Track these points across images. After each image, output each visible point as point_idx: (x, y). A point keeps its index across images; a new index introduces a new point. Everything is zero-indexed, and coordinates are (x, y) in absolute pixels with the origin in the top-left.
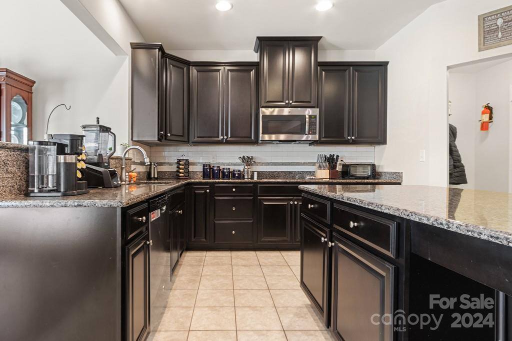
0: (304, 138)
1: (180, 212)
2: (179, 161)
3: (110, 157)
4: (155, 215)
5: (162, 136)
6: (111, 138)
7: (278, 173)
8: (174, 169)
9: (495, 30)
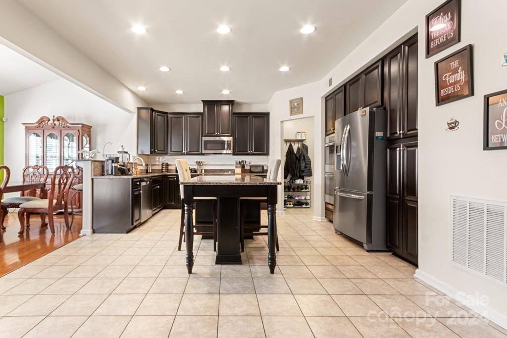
0: (225, 152)
1: (159, 187)
2: (163, 163)
3: (128, 163)
4: (143, 184)
5: (152, 151)
6: (128, 155)
7: (216, 170)
8: (160, 168)
9: (295, 107)
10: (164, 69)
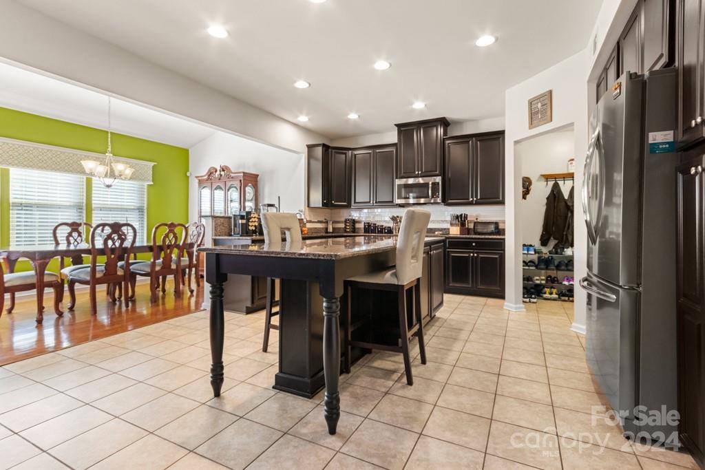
5: (327, 203)
9: (537, 112)
10: (301, 84)
